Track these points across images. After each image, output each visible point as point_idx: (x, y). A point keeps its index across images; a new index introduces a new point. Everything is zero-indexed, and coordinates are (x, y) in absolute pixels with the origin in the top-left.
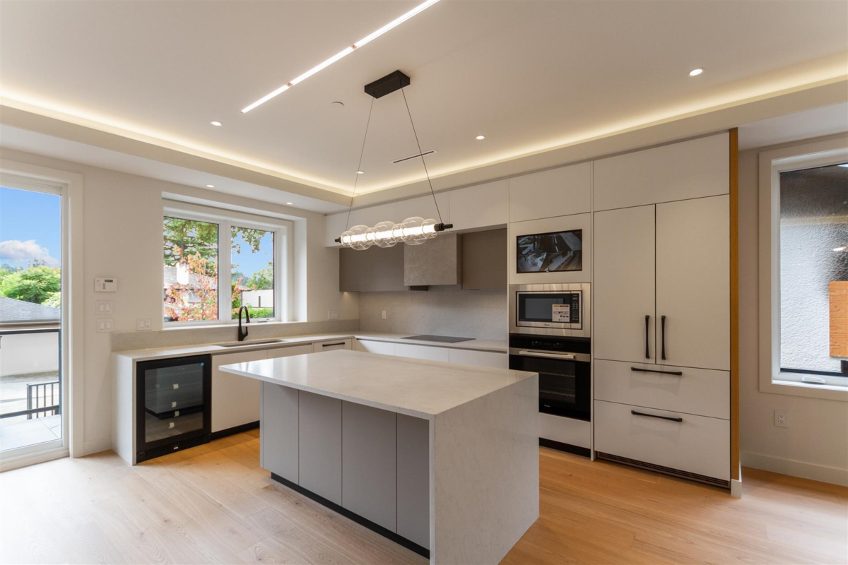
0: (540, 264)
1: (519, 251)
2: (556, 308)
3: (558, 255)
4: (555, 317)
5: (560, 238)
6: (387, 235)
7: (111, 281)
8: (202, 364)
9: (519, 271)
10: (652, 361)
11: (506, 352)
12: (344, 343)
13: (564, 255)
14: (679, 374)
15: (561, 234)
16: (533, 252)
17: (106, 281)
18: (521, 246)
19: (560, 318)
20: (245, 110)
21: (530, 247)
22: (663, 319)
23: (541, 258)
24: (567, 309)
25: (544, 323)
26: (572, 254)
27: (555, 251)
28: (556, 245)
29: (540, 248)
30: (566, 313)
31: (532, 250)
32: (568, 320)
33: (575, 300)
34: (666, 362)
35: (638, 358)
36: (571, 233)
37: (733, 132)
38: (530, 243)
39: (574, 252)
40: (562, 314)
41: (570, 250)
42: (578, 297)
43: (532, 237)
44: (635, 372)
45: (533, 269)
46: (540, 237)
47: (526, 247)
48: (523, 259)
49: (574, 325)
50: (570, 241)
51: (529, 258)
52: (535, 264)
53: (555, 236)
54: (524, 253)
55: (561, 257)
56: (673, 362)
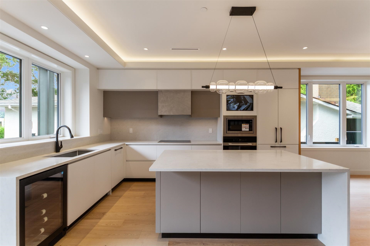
0: (236, 107)
1: (227, 101)
2: (243, 125)
3: (244, 104)
4: (243, 129)
5: (244, 98)
6: (245, 87)
8: (62, 173)
9: (227, 110)
10: (277, 143)
11: (222, 145)
12: (122, 148)
13: (246, 104)
14: (285, 147)
15: (245, 96)
16: (233, 102)
18: (228, 99)
19: (245, 129)
21: (232, 100)
22: (281, 129)
23: (237, 105)
24: (248, 126)
25: (239, 131)
26: (249, 104)
27: (242, 103)
28: (243, 100)
29: (236, 101)
30: (247, 127)
31: (233, 101)
32: (248, 130)
33: (251, 122)
34: (281, 143)
35: (273, 143)
36: (248, 96)
37: (300, 69)
38: (232, 98)
39: (250, 103)
40: (246, 128)
41: (248, 103)
42: (252, 121)
43: (233, 96)
44: (272, 148)
45: (233, 109)
46: (236, 96)
47: (230, 100)
48: (229, 105)
49: (251, 132)
50: (249, 99)
51: (231, 104)
52: (234, 107)
53: (242, 96)
54: (229, 102)
55: (245, 105)
56: (284, 143)
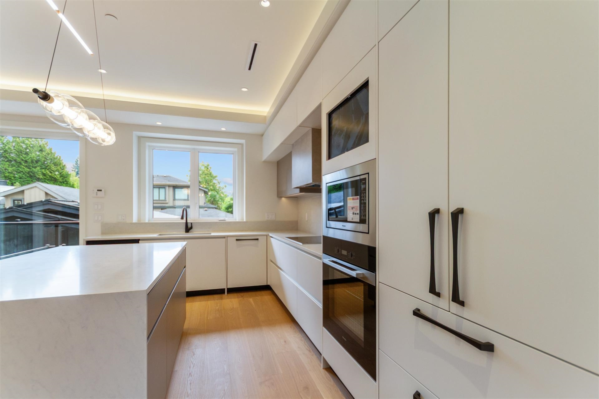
0: (342, 144)
1: (330, 132)
2: (349, 202)
3: (354, 126)
5: (356, 103)
7: (101, 190)
9: (329, 158)
10: (443, 302)
11: (321, 259)
12: (257, 239)
13: (358, 124)
15: (357, 95)
17: (98, 190)
19: (352, 216)
20: (90, 52)
24: (358, 203)
25: (342, 223)
26: (363, 119)
27: (352, 122)
28: (353, 112)
30: (356, 208)
32: (358, 219)
33: (364, 189)
34: (464, 312)
40: (354, 210)
42: (366, 183)
44: (420, 323)
45: (337, 152)
48: (333, 140)
50: (364, 102)
51: (336, 137)
52: (339, 146)
53: (353, 100)
54: (333, 133)
